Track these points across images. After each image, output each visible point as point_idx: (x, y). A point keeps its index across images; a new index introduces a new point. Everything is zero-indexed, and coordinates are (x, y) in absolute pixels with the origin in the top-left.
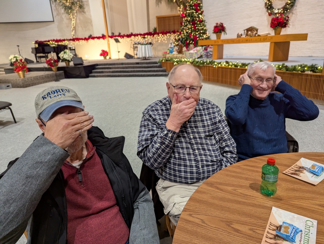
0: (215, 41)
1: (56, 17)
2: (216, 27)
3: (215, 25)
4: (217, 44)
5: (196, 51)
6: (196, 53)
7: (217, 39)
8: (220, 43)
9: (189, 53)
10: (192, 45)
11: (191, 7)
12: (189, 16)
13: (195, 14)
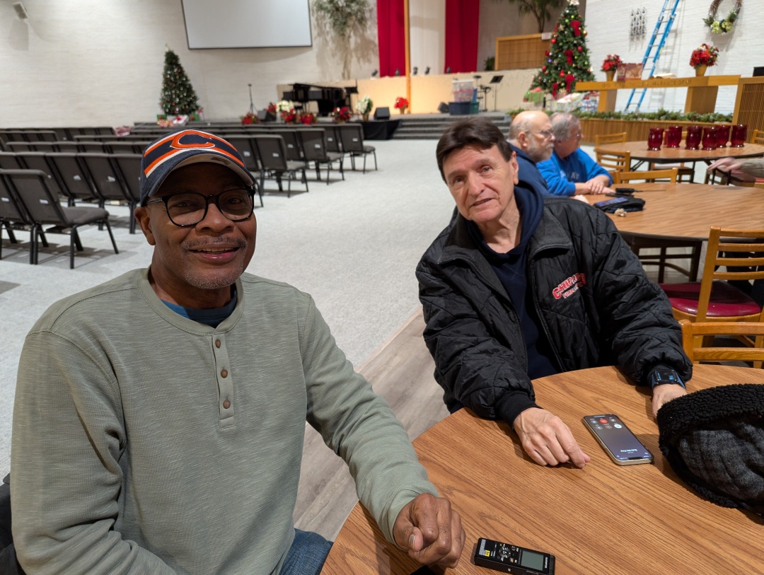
0: (603, 84)
1: (315, 38)
2: (607, 62)
3: (605, 58)
4: (606, 88)
5: (569, 101)
6: (569, 103)
7: (608, 80)
8: (612, 87)
9: (558, 104)
10: (562, 91)
11: (567, 26)
12: (562, 41)
13: (572, 39)
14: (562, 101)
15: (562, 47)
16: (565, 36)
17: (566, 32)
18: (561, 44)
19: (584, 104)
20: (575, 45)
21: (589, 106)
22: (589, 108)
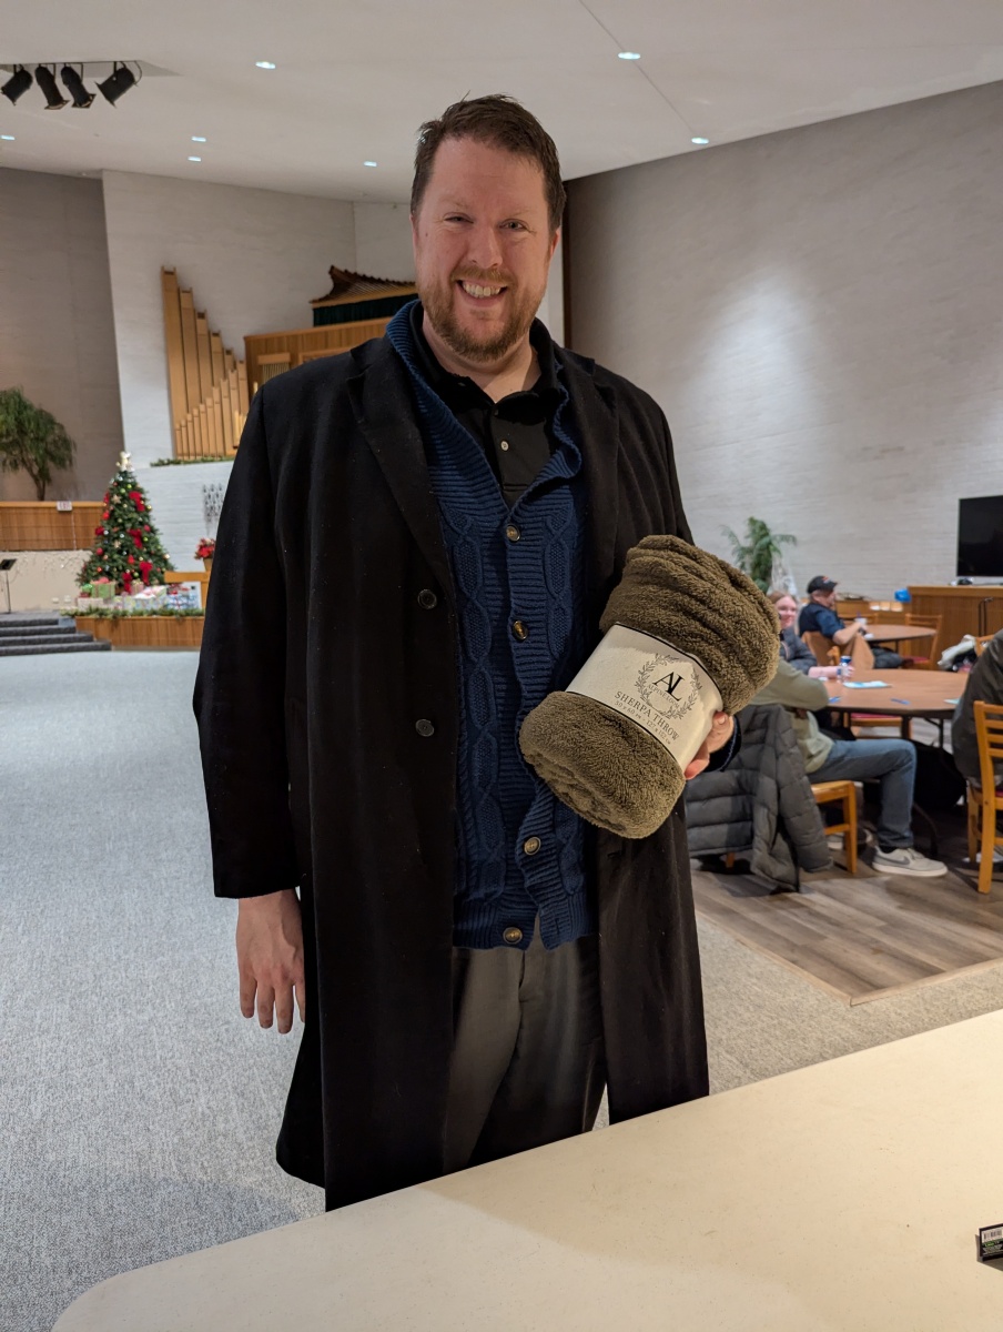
2: (203, 547)
10: (137, 583)
11: (124, 498)
12: (121, 516)
13: (135, 515)
14: (141, 596)
15: (123, 524)
16: (124, 510)
17: (125, 506)
18: (120, 521)
19: (171, 601)
20: (141, 523)
21: (180, 602)
22: (179, 605)
